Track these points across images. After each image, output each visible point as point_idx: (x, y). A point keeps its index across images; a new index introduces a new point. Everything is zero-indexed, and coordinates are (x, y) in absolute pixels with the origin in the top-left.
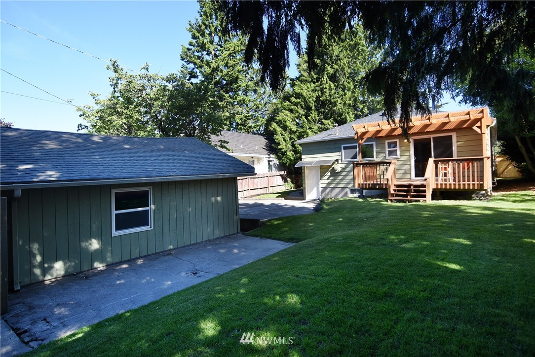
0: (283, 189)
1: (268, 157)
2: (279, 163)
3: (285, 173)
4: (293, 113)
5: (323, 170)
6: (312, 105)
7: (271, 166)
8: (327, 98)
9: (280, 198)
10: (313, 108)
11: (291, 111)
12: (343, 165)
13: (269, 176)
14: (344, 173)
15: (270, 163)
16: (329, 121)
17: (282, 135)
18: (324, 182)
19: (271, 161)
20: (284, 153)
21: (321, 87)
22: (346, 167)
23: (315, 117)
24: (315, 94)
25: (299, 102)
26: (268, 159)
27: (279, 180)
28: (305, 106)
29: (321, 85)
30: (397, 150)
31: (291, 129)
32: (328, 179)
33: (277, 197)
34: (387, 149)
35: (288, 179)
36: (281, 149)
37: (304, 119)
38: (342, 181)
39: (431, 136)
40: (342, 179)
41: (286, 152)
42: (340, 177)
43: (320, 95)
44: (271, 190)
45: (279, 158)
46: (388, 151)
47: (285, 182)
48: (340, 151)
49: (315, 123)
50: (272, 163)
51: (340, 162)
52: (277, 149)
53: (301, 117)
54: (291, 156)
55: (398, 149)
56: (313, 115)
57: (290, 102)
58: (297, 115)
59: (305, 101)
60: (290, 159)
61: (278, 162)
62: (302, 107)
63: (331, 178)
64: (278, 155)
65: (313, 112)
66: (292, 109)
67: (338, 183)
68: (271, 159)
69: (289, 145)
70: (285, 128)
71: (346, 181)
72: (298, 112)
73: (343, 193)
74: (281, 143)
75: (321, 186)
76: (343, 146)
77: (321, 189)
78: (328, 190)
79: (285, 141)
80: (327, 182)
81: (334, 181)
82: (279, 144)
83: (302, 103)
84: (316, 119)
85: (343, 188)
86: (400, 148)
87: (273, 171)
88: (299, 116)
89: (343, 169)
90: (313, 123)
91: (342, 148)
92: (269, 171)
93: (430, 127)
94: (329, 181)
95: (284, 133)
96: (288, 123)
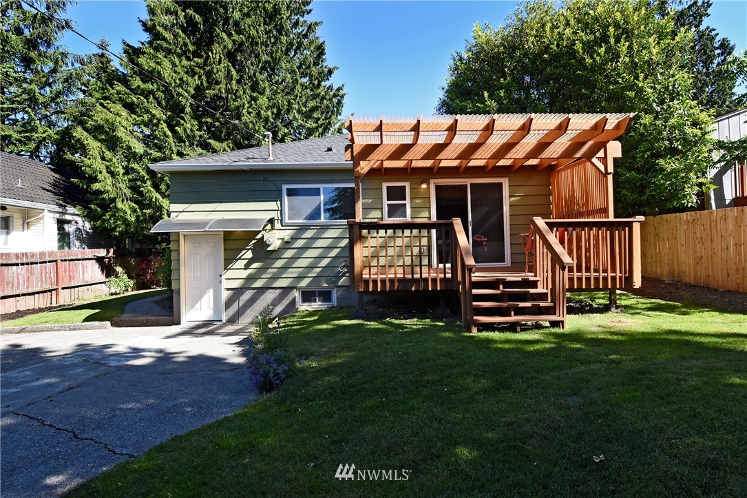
0: (102, 292)
1: (60, 210)
2: (93, 228)
3: (111, 254)
4: (135, 113)
5: (233, 245)
6: (187, 102)
7: (68, 234)
8: (221, 92)
9: (97, 323)
10: (188, 109)
11: (130, 107)
12: (287, 234)
13: (59, 258)
14: (289, 253)
15: (66, 226)
16: (225, 144)
17: (103, 159)
18: (236, 275)
19: (69, 222)
20: (108, 205)
21: (208, 68)
22: (294, 239)
23: (191, 130)
24: (193, 82)
25: (152, 92)
26: (57, 216)
27: (93, 272)
28: (167, 103)
29: (205, 64)
30: (405, 205)
31: (129, 148)
32: (247, 267)
33: (88, 319)
34: (386, 203)
35: (119, 269)
36: (98, 192)
37: (166, 129)
38: (282, 273)
39: (468, 182)
40: (284, 268)
41: (114, 200)
42: (279, 263)
43: (205, 84)
44: (65, 298)
45: (90, 216)
46: (388, 205)
47: (107, 276)
48: (277, 197)
49: (191, 145)
50: (70, 229)
51: (277, 225)
52: (86, 191)
53: (157, 125)
54: (129, 212)
55: (408, 202)
56: (189, 126)
57: (128, 87)
58: (146, 118)
59: (167, 91)
60: (125, 221)
61: (88, 225)
62: (159, 104)
63: (256, 265)
64: (90, 208)
65: (187, 117)
66: (132, 103)
67: (275, 278)
68: (68, 217)
69: (123, 186)
70: (112, 143)
71: (293, 273)
72: (147, 111)
73: (286, 302)
74: (100, 177)
75: (226, 284)
76: (285, 187)
77: (225, 295)
78: (247, 295)
79: (112, 174)
80: (245, 274)
81: (265, 273)
82: (94, 179)
83: (160, 95)
84: (194, 137)
85: (287, 290)
86: (411, 201)
87: (74, 249)
88: (151, 120)
89: (287, 244)
90: (187, 143)
91: (284, 192)
92: (61, 247)
93: (514, 150)
94: (249, 272)
95: (108, 154)
96: (121, 133)
